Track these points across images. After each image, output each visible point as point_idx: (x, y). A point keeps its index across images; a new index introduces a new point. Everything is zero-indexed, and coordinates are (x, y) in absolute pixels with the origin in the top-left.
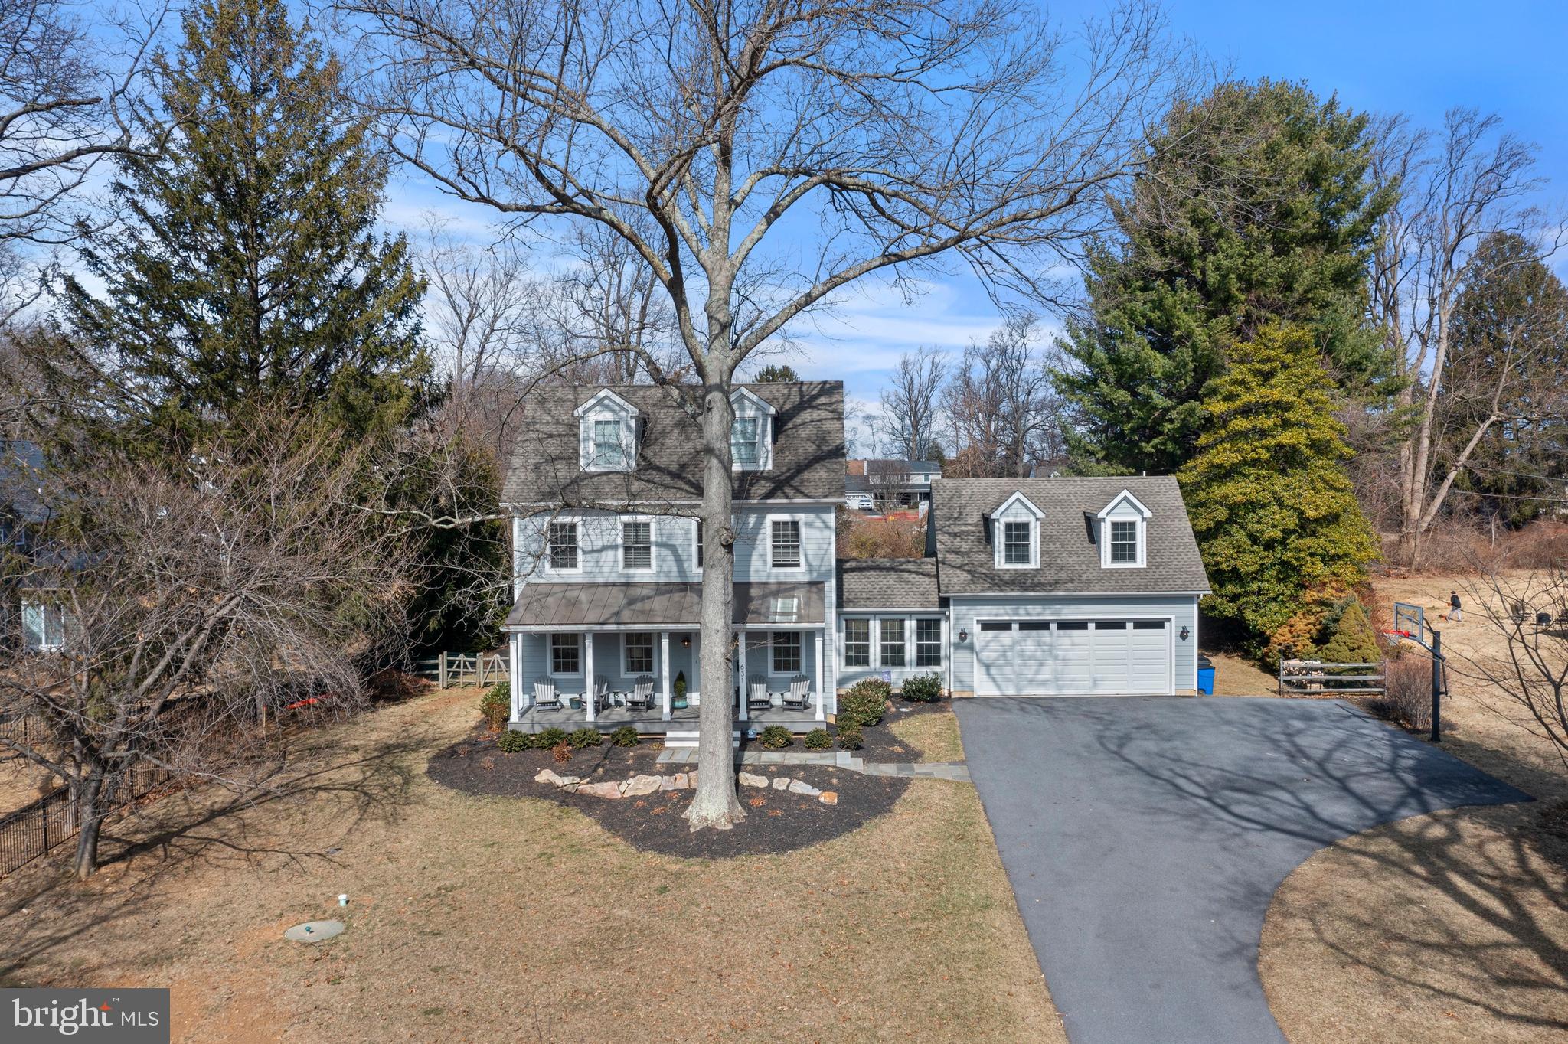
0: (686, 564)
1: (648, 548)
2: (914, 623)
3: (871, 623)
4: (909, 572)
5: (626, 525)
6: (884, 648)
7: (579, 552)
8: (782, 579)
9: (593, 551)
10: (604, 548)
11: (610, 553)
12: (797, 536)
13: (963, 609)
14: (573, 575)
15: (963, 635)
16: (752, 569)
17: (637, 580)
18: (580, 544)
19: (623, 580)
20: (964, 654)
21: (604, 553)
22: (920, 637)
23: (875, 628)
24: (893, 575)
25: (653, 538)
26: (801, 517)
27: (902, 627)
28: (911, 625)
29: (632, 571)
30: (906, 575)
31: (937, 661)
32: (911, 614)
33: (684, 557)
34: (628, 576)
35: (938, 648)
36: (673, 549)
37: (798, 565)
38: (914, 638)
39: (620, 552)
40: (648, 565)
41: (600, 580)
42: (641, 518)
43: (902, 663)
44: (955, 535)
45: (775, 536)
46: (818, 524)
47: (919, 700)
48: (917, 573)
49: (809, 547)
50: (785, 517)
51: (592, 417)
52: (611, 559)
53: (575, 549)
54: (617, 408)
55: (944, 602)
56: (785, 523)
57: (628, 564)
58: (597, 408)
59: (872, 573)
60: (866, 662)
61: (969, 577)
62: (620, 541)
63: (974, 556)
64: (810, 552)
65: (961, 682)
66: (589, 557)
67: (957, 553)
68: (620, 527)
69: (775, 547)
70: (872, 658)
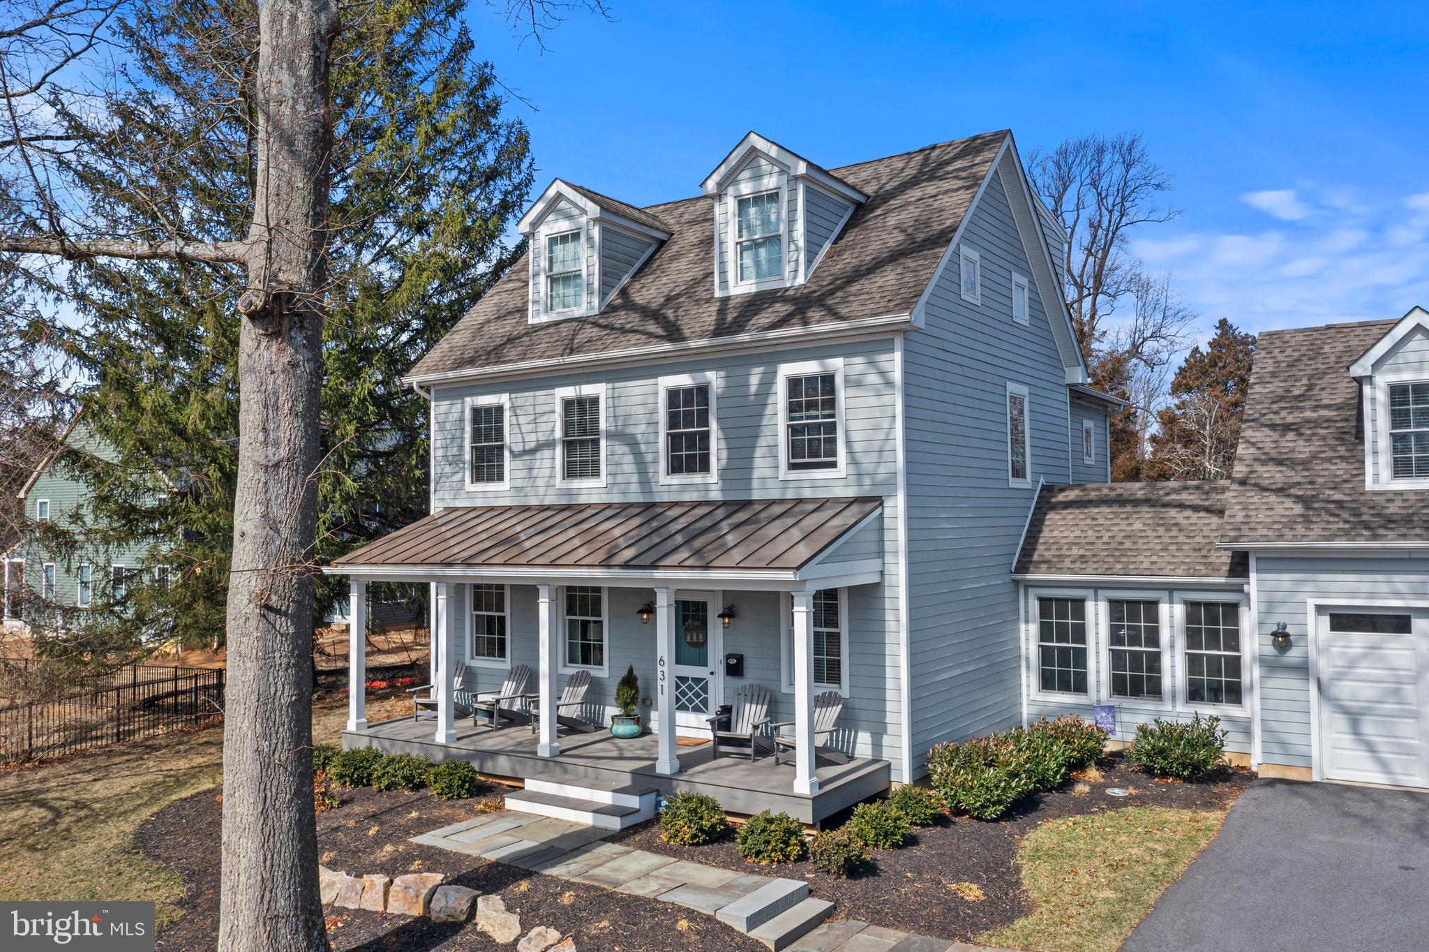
0: (651, 469)
1: (596, 442)
2: (1179, 610)
3: (1090, 606)
4: (1181, 506)
5: (568, 404)
6: (1117, 659)
7: (507, 454)
8: (807, 493)
9: (525, 452)
10: (539, 447)
11: (547, 453)
12: (831, 404)
13: (1284, 580)
14: (499, 492)
15: (1282, 639)
16: (757, 474)
17: (583, 500)
18: (507, 439)
19: (564, 501)
20: (1285, 685)
21: (538, 455)
22: (1193, 637)
23: (1097, 616)
24: (1146, 512)
25: (603, 425)
26: (836, 364)
27: (1153, 616)
28: (1172, 615)
29: (576, 484)
30: (1173, 512)
31: (1234, 693)
32: (1171, 589)
33: (649, 458)
34: (568, 492)
35: (1234, 666)
36: (631, 442)
37: (833, 465)
38: (1181, 643)
39: (559, 450)
40: (596, 474)
41: (533, 502)
42: (588, 390)
43: (1155, 691)
44: (1287, 428)
45: (793, 408)
46: (873, 379)
47: (1164, 774)
48: (1196, 508)
49: (853, 425)
50: (810, 368)
51: (544, 231)
52: (547, 463)
53: (501, 448)
54: (576, 212)
55: (1240, 564)
56: (811, 380)
57: (571, 471)
58: (551, 217)
59: (1105, 510)
60: (1080, 686)
61: (1298, 509)
62: (558, 434)
63: (1318, 467)
64: (855, 436)
65: (1282, 744)
66: (519, 464)
67: (1279, 462)
68: (559, 408)
69: (794, 430)
70: (1091, 679)
